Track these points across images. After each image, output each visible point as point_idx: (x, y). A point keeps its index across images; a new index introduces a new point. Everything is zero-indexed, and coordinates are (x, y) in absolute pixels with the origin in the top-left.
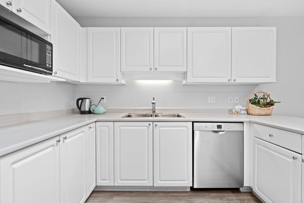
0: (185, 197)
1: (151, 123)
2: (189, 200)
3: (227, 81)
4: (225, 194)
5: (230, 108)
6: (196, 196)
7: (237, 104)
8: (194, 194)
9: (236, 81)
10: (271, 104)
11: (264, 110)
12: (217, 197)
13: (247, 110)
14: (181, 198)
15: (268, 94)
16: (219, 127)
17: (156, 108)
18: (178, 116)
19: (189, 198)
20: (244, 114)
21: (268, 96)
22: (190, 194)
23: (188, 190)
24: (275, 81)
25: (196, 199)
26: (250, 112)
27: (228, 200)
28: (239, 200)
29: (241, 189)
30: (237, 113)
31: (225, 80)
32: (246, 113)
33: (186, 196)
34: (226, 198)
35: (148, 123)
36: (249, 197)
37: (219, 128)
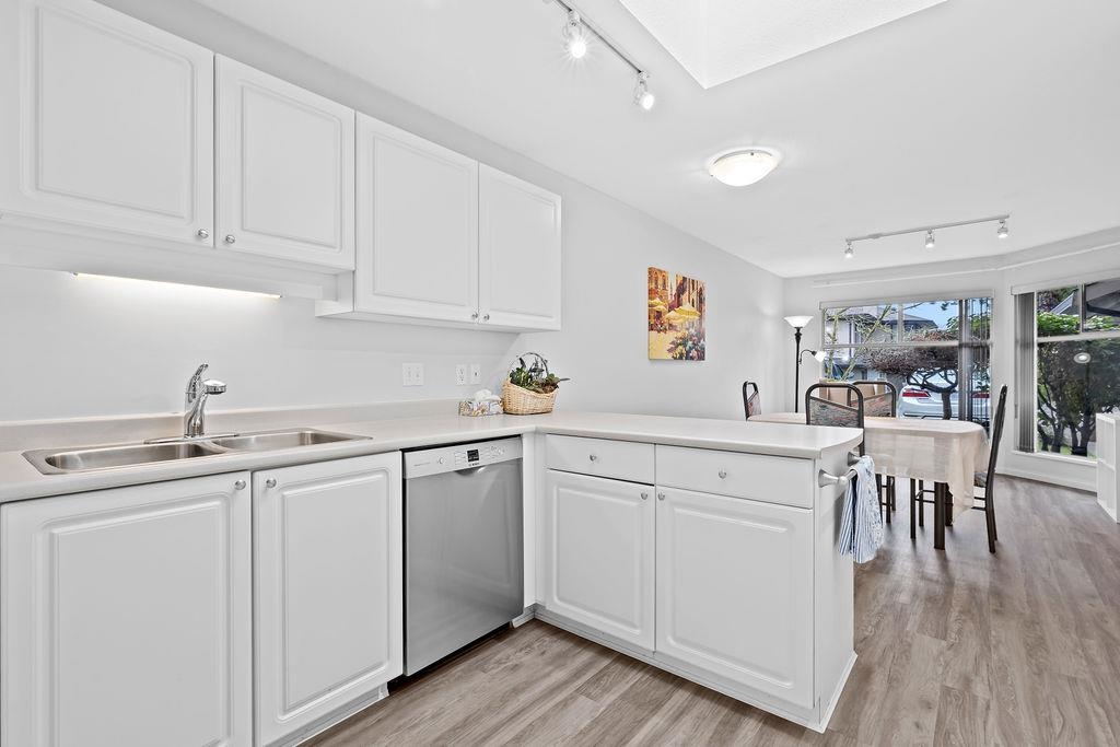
0: (386, 723)
1: (245, 477)
2: (401, 722)
3: (468, 318)
4: (486, 654)
5: (464, 398)
6: (416, 699)
7: (478, 387)
8: (404, 698)
9: (489, 322)
10: (550, 384)
11: (542, 399)
12: (470, 671)
13: (503, 402)
14: (371, 733)
15: (544, 358)
16: (473, 455)
17: (206, 412)
18: (318, 439)
19: (400, 718)
20: (498, 413)
21: (545, 362)
22: (394, 703)
23: (381, 697)
24: (559, 327)
25: (421, 709)
26: (512, 407)
27: (499, 662)
28: (521, 650)
29: (516, 622)
30: (483, 411)
31: (464, 316)
32: (501, 410)
33: (385, 718)
34: (493, 660)
35: (230, 480)
36: (537, 633)
37: (473, 460)
